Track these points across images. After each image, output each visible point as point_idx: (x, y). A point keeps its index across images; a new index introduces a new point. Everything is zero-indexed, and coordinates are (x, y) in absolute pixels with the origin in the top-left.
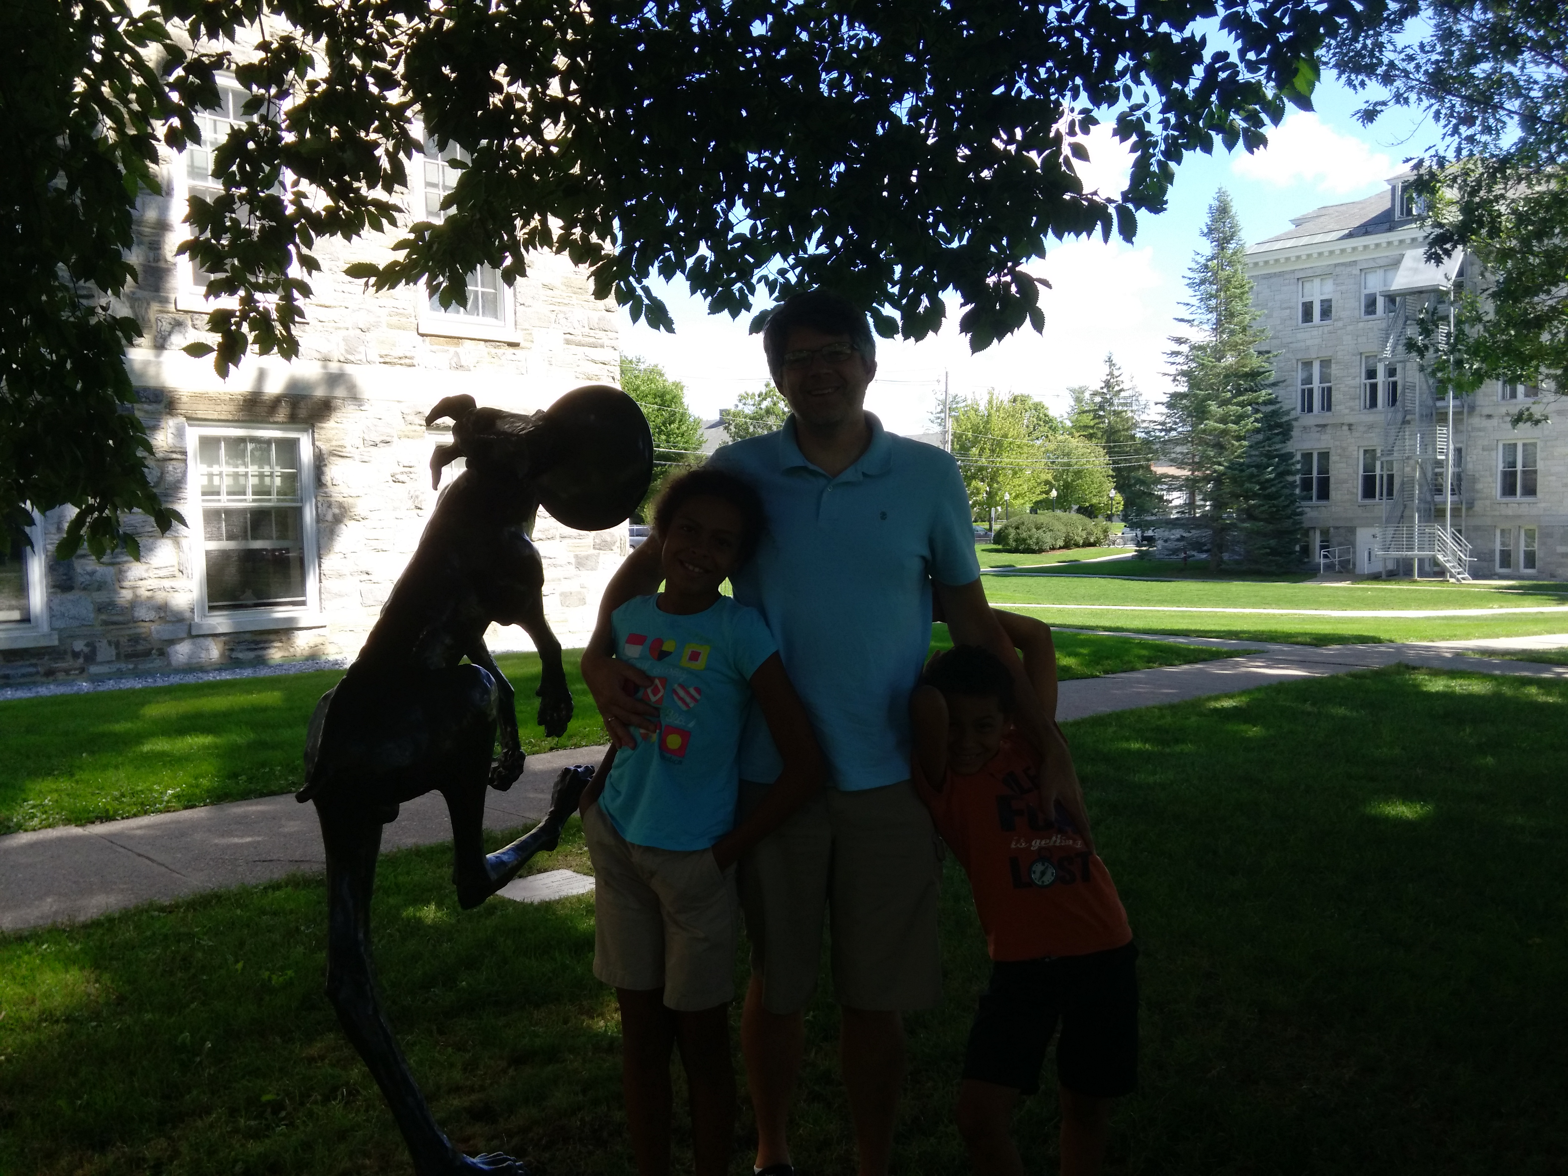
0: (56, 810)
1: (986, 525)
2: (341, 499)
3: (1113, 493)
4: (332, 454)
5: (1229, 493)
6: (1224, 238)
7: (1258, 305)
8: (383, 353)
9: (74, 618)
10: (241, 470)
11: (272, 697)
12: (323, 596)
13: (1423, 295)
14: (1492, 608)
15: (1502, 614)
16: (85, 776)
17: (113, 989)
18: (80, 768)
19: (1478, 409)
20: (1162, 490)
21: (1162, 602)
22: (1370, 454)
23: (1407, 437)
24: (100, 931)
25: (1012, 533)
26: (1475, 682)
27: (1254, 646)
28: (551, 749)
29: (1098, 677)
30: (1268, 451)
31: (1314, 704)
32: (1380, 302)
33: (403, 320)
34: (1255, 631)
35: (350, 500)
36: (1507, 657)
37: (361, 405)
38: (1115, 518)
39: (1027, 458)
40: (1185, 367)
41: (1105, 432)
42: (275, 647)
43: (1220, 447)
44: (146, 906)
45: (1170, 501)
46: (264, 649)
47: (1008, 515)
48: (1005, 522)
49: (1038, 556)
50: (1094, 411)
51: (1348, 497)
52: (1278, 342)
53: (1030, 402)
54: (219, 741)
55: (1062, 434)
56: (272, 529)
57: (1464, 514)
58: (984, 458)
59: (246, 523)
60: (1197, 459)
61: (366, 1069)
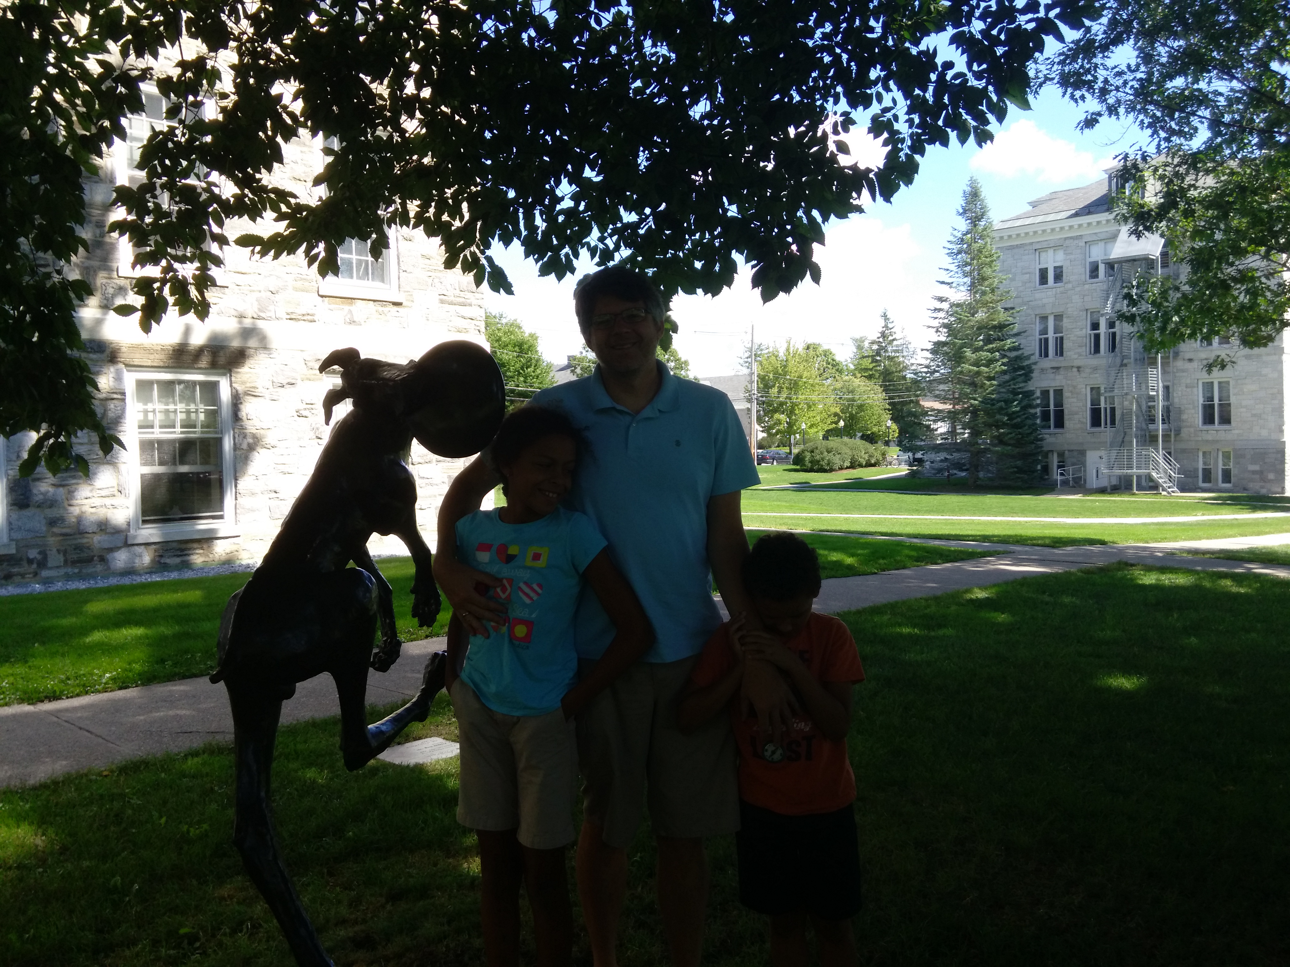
0: (12, 691)
1: (787, 450)
2: (254, 431)
3: (889, 423)
4: (247, 394)
5: (983, 423)
6: (976, 217)
7: (1003, 271)
8: (290, 311)
9: (29, 530)
10: (171, 407)
11: (194, 596)
12: (238, 511)
13: (1135, 263)
14: (1196, 515)
15: (1204, 521)
16: (37, 662)
17: (57, 841)
18: (33, 656)
19: (1181, 355)
20: (929, 420)
21: (929, 512)
22: (1095, 391)
23: (1124, 377)
24: (48, 793)
25: (808, 456)
26: (1181, 576)
27: (1000, 548)
28: (427, 637)
29: (875, 573)
30: (1014, 389)
31: (1051, 595)
32: (1102, 268)
33: (306, 284)
34: (1004, 536)
35: (262, 432)
36: (1208, 556)
37: (270, 354)
38: (891, 443)
39: (819, 395)
40: (946, 321)
41: (881, 373)
42: (197, 554)
43: (975, 385)
44: (85, 771)
45: (936, 430)
46: (189, 555)
47: (804, 442)
48: (802, 446)
49: (829, 474)
50: (872, 356)
51: (1079, 426)
52: (1019, 300)
53: (820, 350)
54: (149, 632)
55: (847, 375)
56: (197, 455)
57: (1173, 439)
58: (784, 395)
59: (175, 451)
60: (957, 395)
61: (266, 906)
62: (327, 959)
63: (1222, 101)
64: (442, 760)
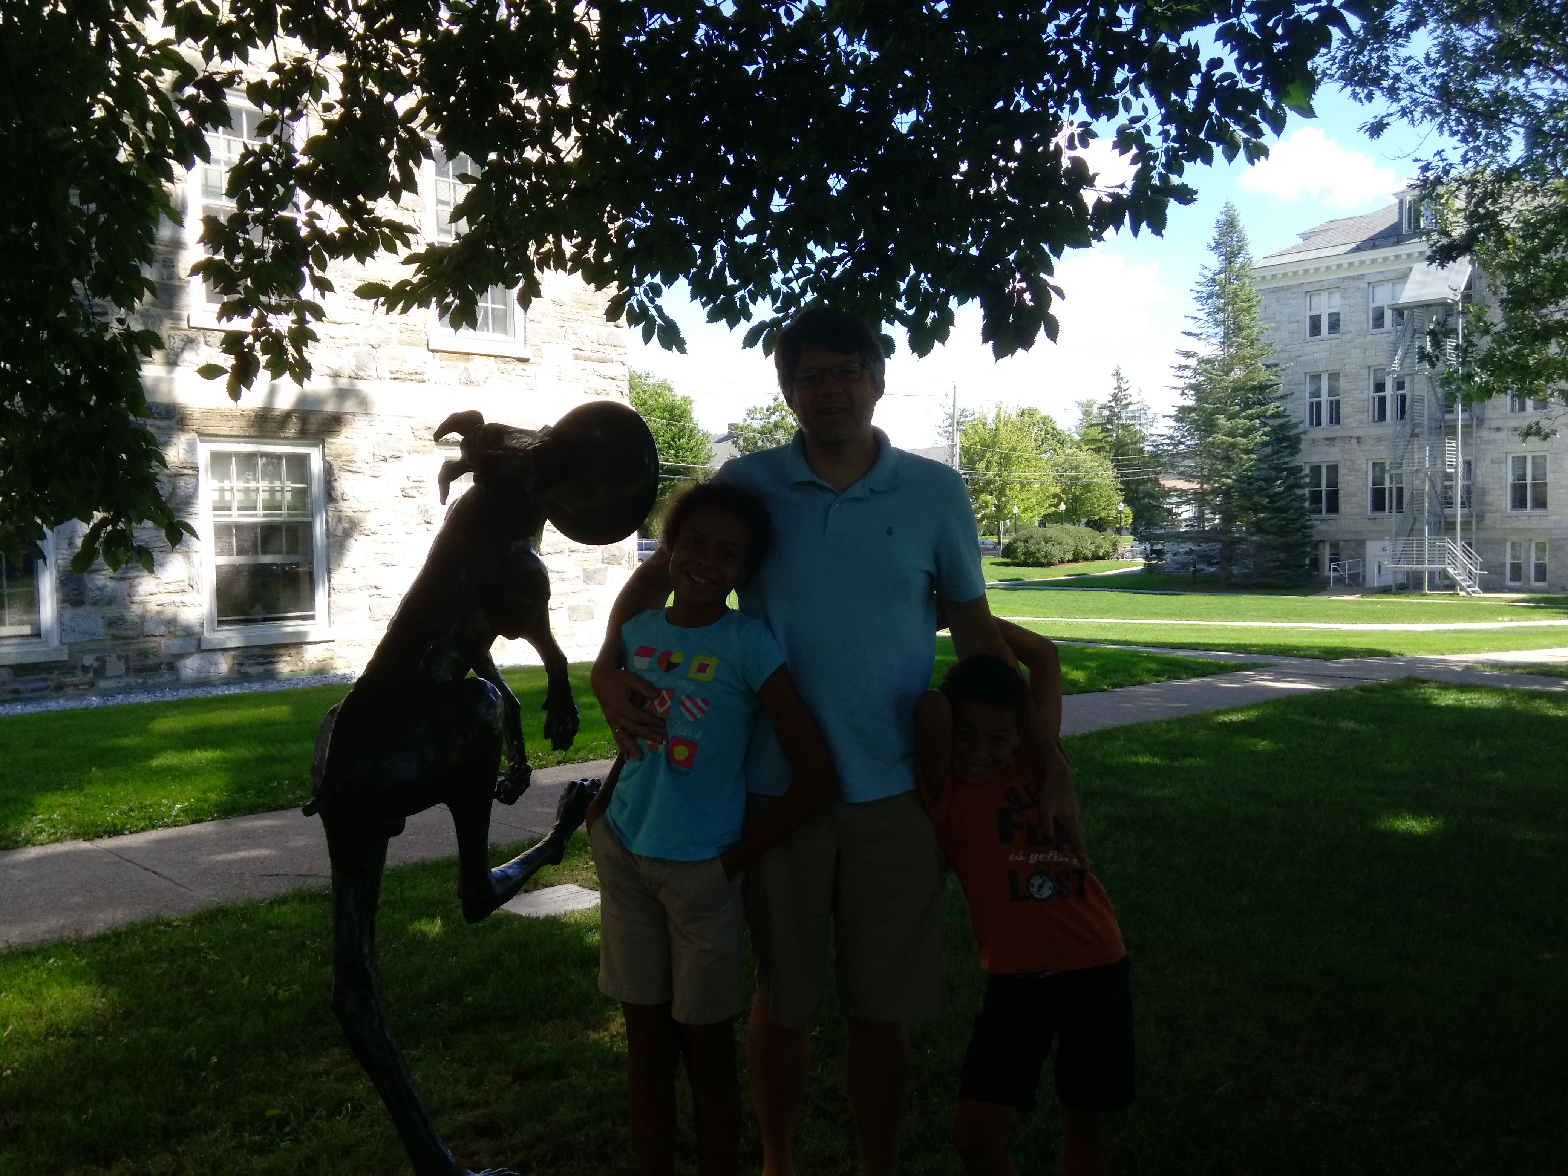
0: (65, 825)
1: (995, 539)
2: (351, 514)
3: (1121, 506)
4: (342, 469)
5: (1237, 506)
6: (1232, 252)
7: (1265, 319)
8: (394, 369)
9: (84, 633)
10: (252, 485)
11: (280, 712)
12: (332, 611)
13: (1431, 309)
14: (1502, 621)
15: (1513, 628)
16: (94, 790)
17: (120, 1003)
18: (89, 783)
19: (1487, 421)
20: (1171, 503)
21: (1170, 615)
22: (1379, 467)
23: (1416, 450)
24: (108, 946)
25: (1021, 547)
26: (1484, 695)
27: (1261, 660)
28: (559, 763)
29: (1105, 690)
30: (1277, 464)
31: (1323, 718)
32: (1388, 315)
33: (414, 336)
34: (1264, 645)
35: (360, 515)
36: (1518, 671)
37: (372, 421)
38: (1124, 531)
39: (1035, 472)
40: (1193, 381)
41: (1113, 445)
42: (284, 661)
43: (1229, 460)
44: (152, 921)
45: (1180, 515)
46: (273, 663)
47: (1016, 529)
48: (1014, 535)
49: (1046, 569)
50: (1102, 424)
51: (1358, 510)
52: (1285, 355)
53: (1038, 416)
54: (227, 755)
55: (1070, 448)
56: (283, 541)
57: (1474, 528)
58: (994, 471)
59: (256, 537)
60: (1205, 472)
61: (371, 1084)
62: (444, 1149)
63: (1540, 108)
64: (578, 911)
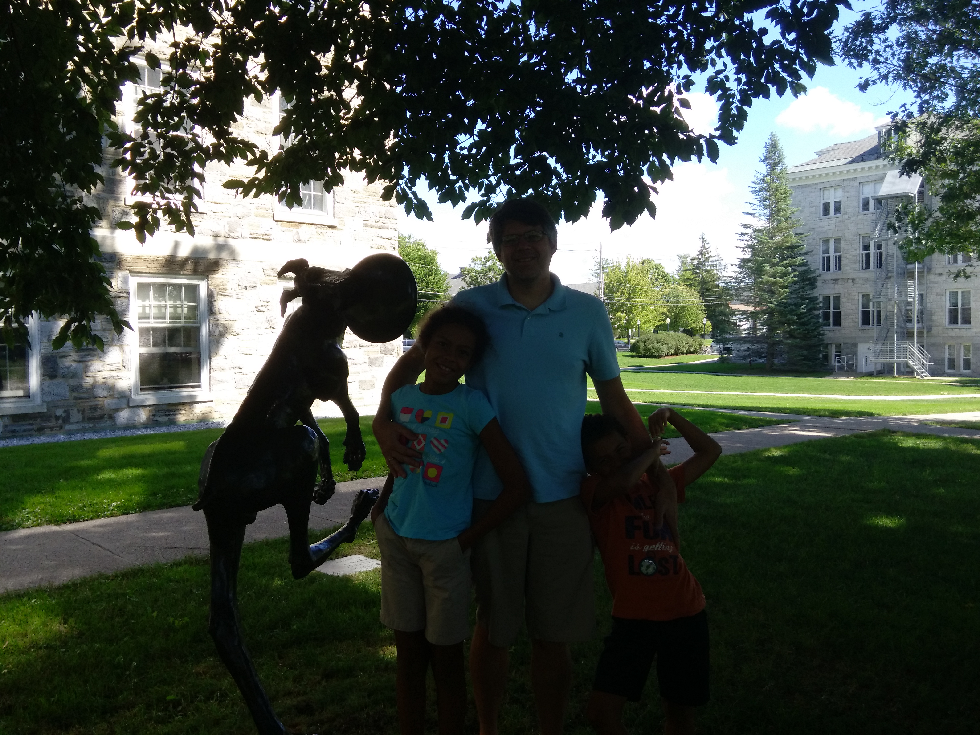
0: (43, 515)
1: (626, 340)
2: (224, 322)
3: (705, 321)
4: (219, 294)
5: (778, 321)
6: (775, 163)
7: (795, 204)
8: (252, 232)
9: (57, 395)
10: (163, 303)
11: (178, 445)
12: (211, 382)
13: (897, 199)
14: (943, 394)
15: (949, 398)
16: (61, 494)
17: (76, 628)
18: (59, 489)
19: (933, 270)
20: (736, 319)
21: (736, 389)
22: (866, 297)
23: (889, 287)
24: (69, 592)
25: (642, 345)
26: (932, 441)
27: (792, 417)
28: (352, 479)
30: (802, 295)
31: (831, 454)
32: (872, 203)
33: (265, 211)
34: (794, 408)
35: (230, 322)
36: (953, 425)
37: (238, 264)
38: (706, 336)
39: (651, 298)
40: (750, 243)
41: (700, 283)
42: (181, 414)
43: (772, 293)
44: (97, 576)
45: (741, 326)
46: (175, 415)
47: (639, 334)
48: (637, 338)
49: (658, 359)
50: (693, 269)
51: (852, 324)
52: (807, 227)
53: (653, 264)
54: (145, 472)
55: (673, 284)
56: (182, 339)
57: (925, 336)
58: (625, 298)
59: (165, 336)
60: (757, 300)
61: (232, 680)
62: (278, 721)
63: (966, 75)
64: (363, 572)
